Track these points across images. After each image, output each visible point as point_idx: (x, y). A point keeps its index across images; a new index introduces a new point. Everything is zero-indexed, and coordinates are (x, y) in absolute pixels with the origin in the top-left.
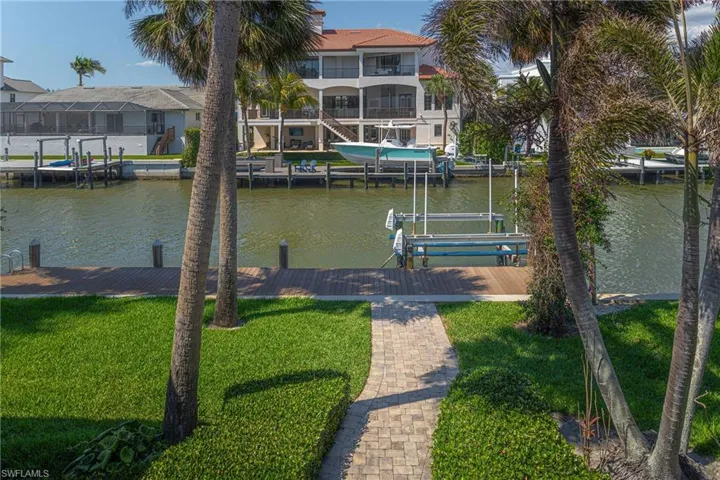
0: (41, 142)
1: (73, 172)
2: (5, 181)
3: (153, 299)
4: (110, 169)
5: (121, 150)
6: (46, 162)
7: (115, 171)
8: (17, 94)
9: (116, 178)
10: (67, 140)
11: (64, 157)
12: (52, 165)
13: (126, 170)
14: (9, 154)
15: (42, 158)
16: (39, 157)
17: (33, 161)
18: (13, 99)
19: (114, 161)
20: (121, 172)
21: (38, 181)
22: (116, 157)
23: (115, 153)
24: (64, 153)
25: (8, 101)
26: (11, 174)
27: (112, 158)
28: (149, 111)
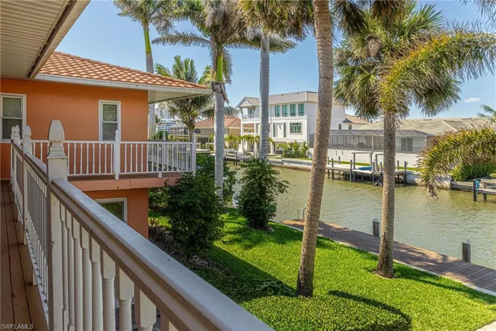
0: (354, 154)
1: (371, 174)
2: (338, 176)
3: (354, 249)
4: (398, 175)
5: (406, 163)
6: (357, 167)
7: (402, 177)
8: (353, 125)
9: (402, 183)
10: (371, 154)
11: (369, 165)
12: (360, 169)
13: (409, 178)
14: (341, 160)
15: (355, 164)
16: (353, 163)
17: (349, 165)
18: (350, 128)
19: (401, 170)
20: (405, 178)
21: (352, 177)
22: (402, 168)
23: (402, 165)
24: (369, 162)
25: (348, 129)
26: (342, 172)
27: (399, 168)
28: (429, 137)
